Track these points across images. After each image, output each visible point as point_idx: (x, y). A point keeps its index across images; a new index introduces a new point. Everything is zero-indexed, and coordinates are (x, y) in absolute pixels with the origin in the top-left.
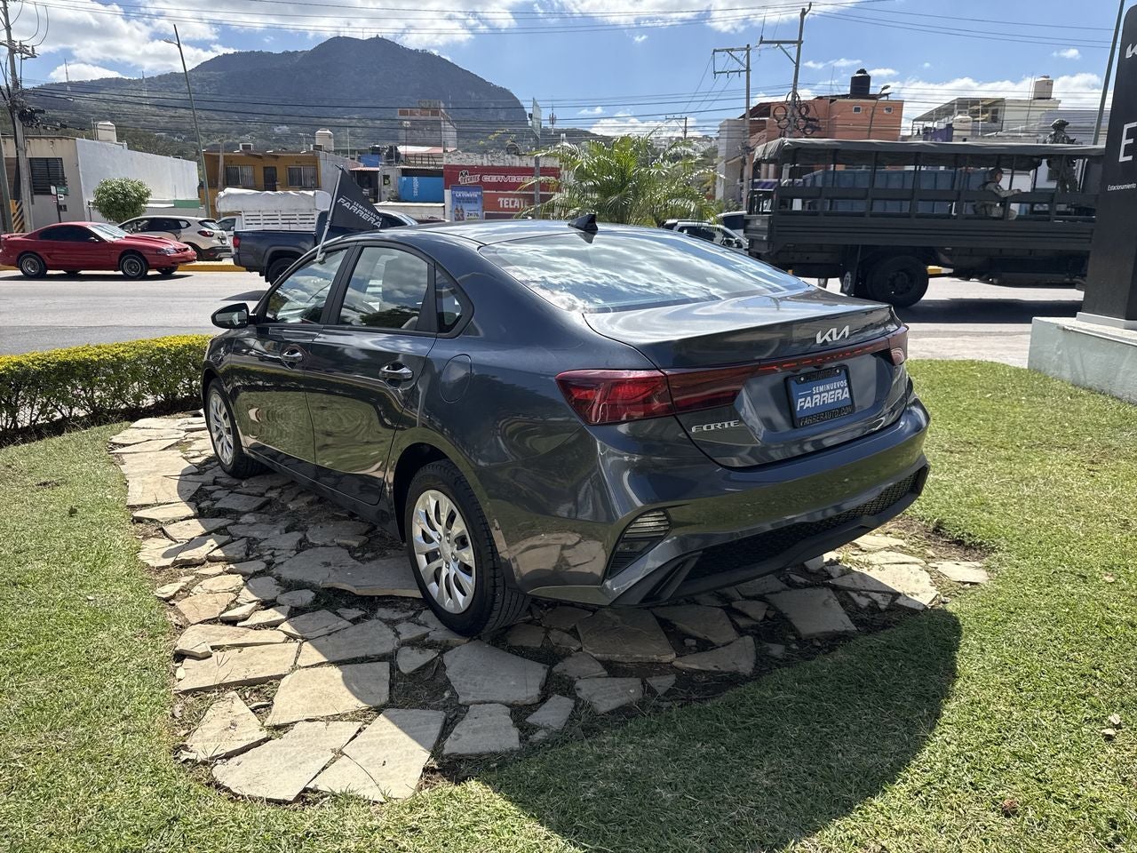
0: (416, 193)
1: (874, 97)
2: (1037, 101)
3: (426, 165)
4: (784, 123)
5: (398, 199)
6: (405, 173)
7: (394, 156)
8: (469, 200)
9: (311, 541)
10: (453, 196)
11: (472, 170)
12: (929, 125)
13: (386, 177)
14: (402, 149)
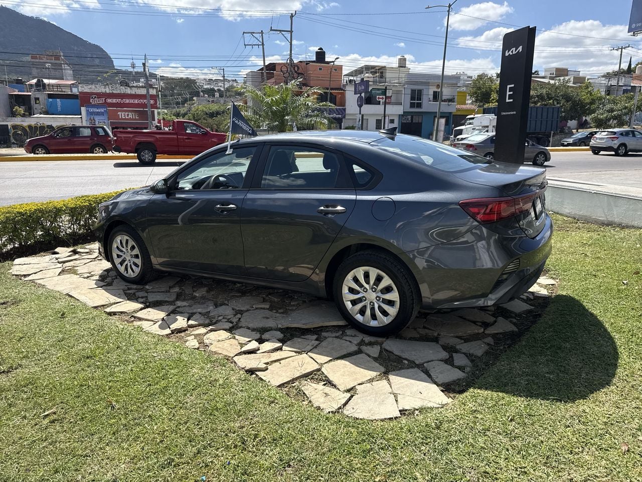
0: (59, 109)
1: (328, 63)
2: (401, 68)
3: (60, 91)
4: (287, 75)
5: (47, 113)
6: (50, 96)
7: (40, 86)
8: (98, 114)
9: (237, 309)
10: (87, 111)
11: (99, 95)
12: (352, 78)
13: (37, 99)
14: (46, 81)
